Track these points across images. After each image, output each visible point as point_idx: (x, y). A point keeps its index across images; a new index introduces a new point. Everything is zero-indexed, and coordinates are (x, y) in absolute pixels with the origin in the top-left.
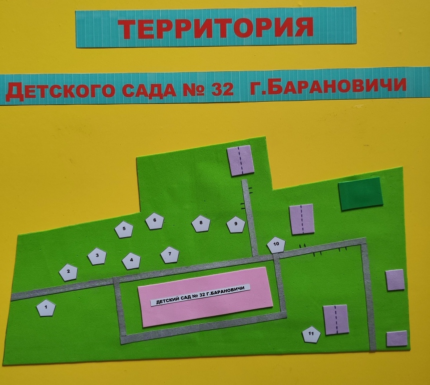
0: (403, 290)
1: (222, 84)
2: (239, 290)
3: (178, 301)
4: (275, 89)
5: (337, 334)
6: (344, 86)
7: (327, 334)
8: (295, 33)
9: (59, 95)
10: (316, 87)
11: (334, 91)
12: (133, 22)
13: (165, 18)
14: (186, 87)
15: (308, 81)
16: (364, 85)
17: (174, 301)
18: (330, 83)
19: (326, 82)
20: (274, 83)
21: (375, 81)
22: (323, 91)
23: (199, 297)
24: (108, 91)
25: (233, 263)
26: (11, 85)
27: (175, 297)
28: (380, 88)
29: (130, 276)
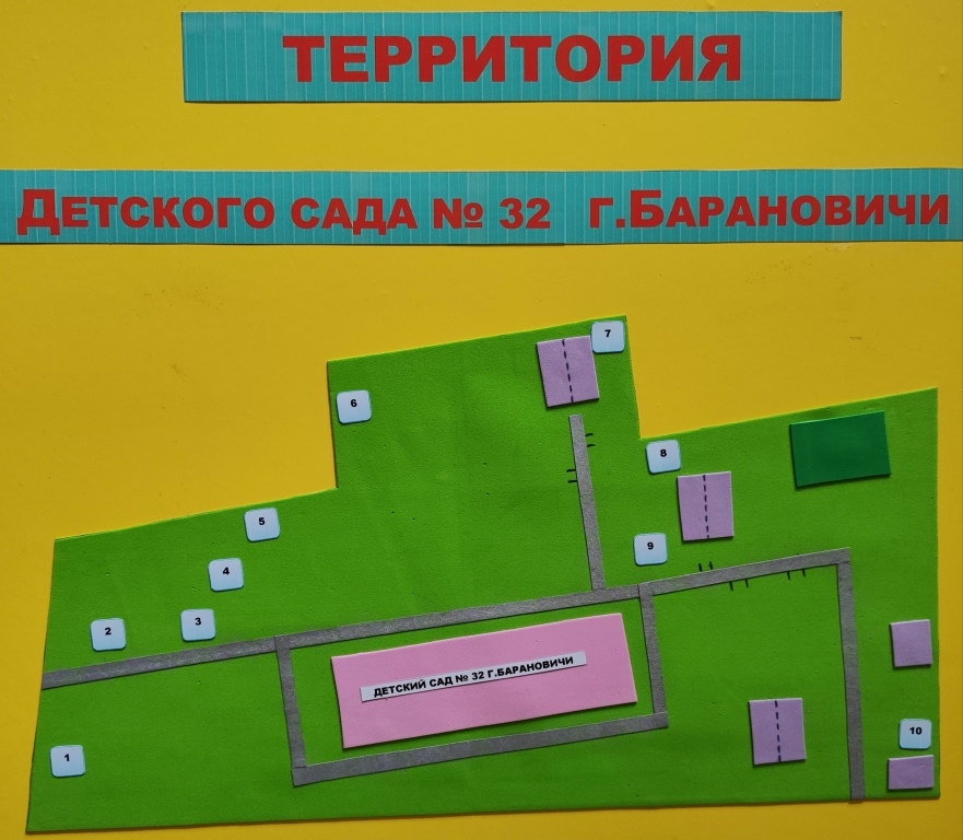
0: (928, 666)
1: (525, 201)
2: (560, 666)
3: (423, 689)
4: (646, 216)
5: (780, 763)
6: (806, 211)
7: (756, 763)
8: (697, 71)
9: (144, 220)
10: (740, 213)
11: (782, 221)
12: (319, 42)
13: (394, 33)
14: (439, 206)
15: (723, 198)
16: (853, 209)
17: (415, 690)
18: (773, 202)
19: (764, 200)
20: (645, 201)
21: (878, 200)
22: (757, 223)
23: (470, 680)
24: (259, 213)
25: (548, 605)
26: (30, 196)
27: (417, 681)
28: (889, 216)
29: (315, 633)
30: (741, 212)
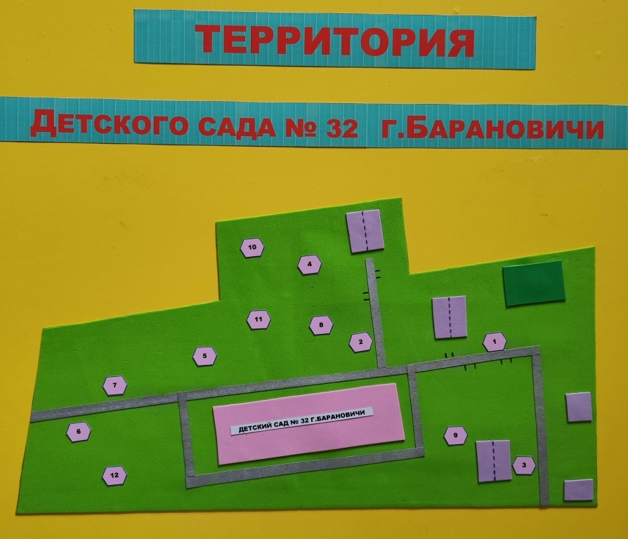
0: (589, 422)
1: (342, 121)
2: (357, 416)
3: (270, 428)
4: (417, 131)
5: (495, 481)
6: (515, 129)
7: (480, 481)
8: (447, 51)
9: (108, 129)
11: (501, 136)
12: (217, 28)
13: (263, 25)
14: (290, 123)
15: (464, 121)
16: (544, 129)
17: (265, 429)
18: (495, 124)
19: (489, 123)
20: (416, 122)
21: (560, 124)
22: (485, 136)
23: (300, 424)
24: (179, 126)
25: (350, 377)
26: (39, 113)
27: (266, 423)
28: (566, 133)
29: (203, 391)
30: (475, 130)
